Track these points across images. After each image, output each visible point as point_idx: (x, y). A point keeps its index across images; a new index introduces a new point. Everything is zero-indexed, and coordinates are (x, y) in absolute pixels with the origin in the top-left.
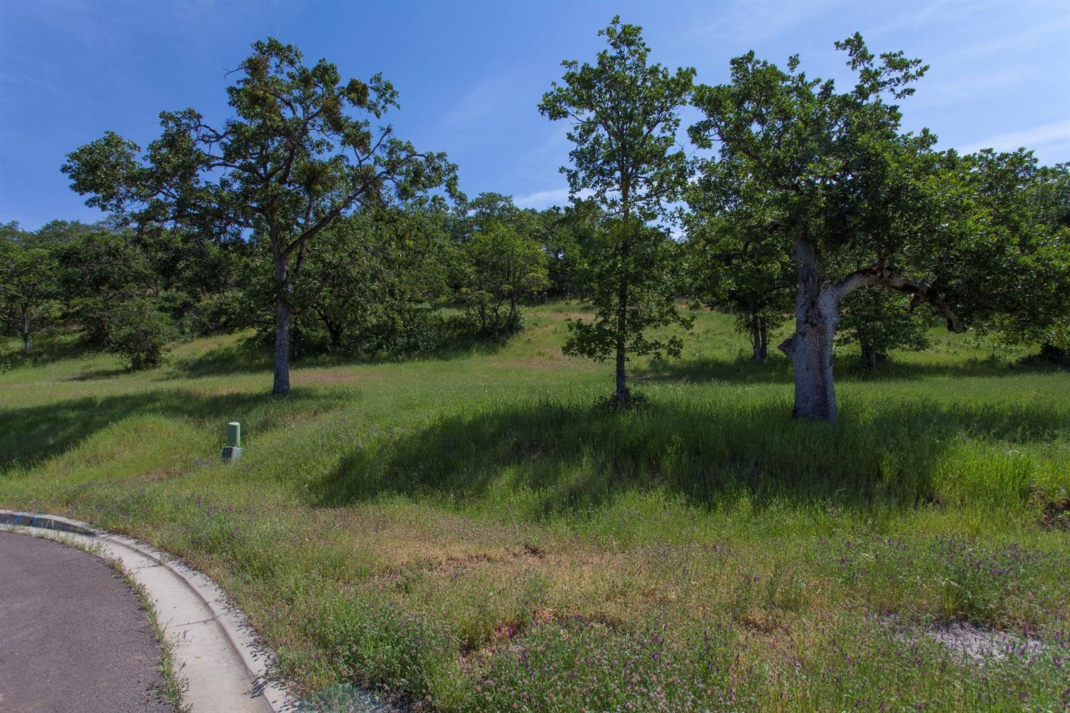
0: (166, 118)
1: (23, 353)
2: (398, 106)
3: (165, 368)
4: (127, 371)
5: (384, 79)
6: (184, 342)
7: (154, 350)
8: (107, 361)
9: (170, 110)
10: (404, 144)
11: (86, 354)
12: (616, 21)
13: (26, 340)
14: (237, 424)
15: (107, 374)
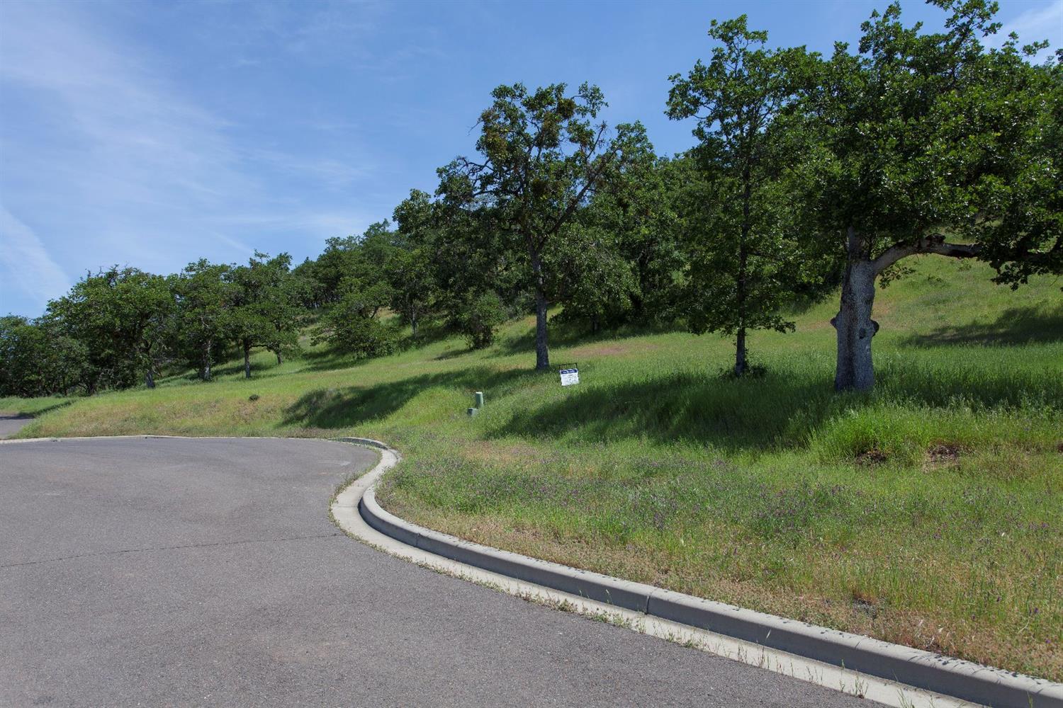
0: (440, 172)
1: (413, 338)
2: (606, 104)
3: (496, 346)
4: (470, 350)
5: (590, 86)
6: (518, 320)
7: (487, 331)
8: (460, 342)
9: (441, 167)
10: (632, 125)
11: (450, 336)
12: (714, 23)
13: (414, 326)
14: (480, 393)
15: (457, 353)
